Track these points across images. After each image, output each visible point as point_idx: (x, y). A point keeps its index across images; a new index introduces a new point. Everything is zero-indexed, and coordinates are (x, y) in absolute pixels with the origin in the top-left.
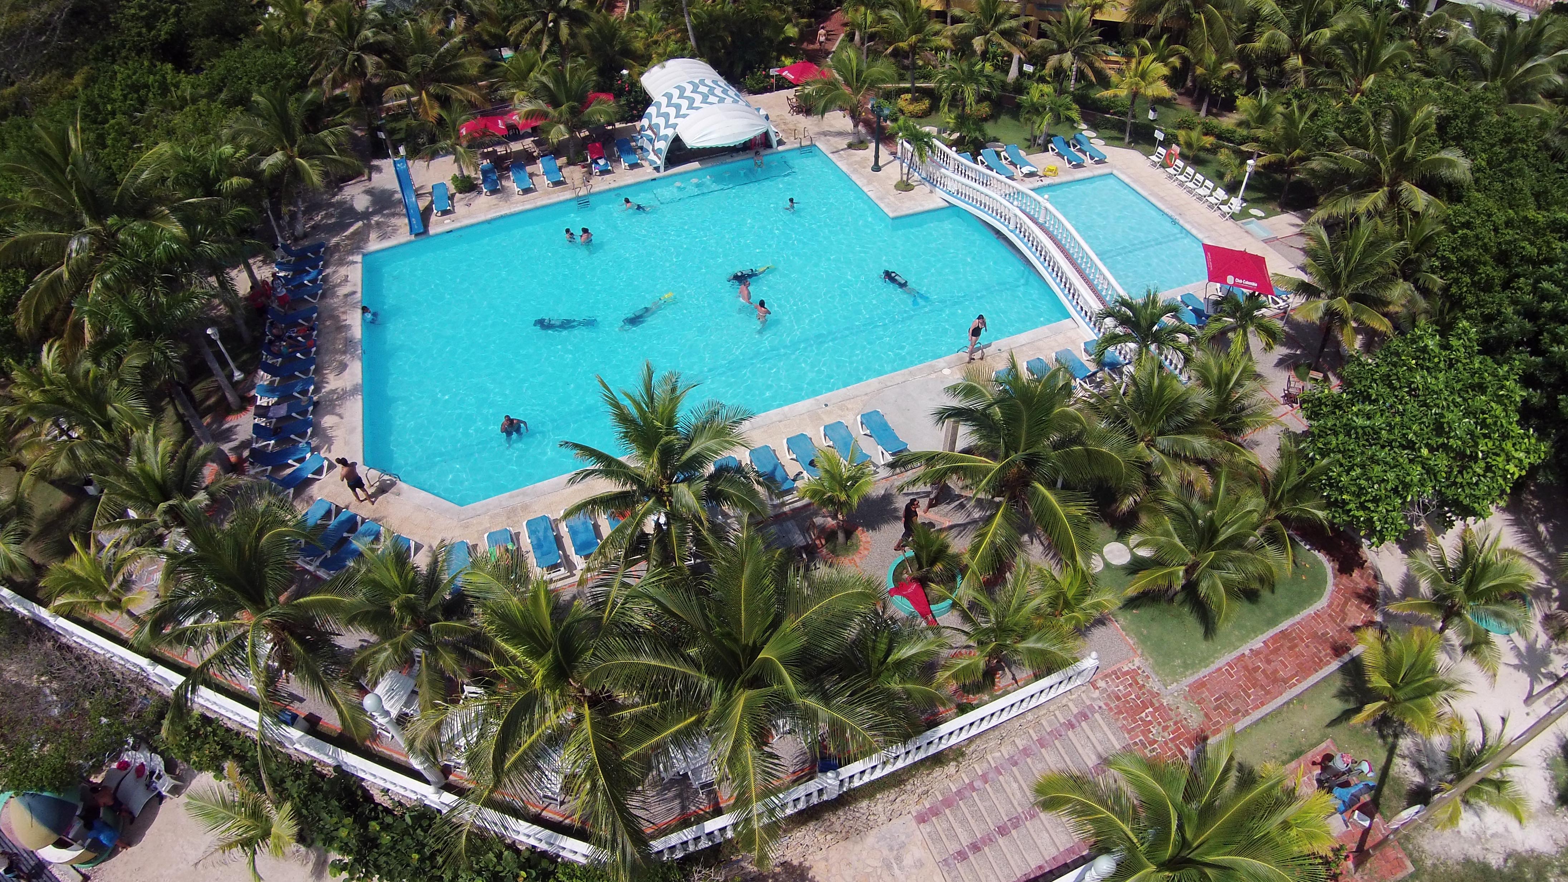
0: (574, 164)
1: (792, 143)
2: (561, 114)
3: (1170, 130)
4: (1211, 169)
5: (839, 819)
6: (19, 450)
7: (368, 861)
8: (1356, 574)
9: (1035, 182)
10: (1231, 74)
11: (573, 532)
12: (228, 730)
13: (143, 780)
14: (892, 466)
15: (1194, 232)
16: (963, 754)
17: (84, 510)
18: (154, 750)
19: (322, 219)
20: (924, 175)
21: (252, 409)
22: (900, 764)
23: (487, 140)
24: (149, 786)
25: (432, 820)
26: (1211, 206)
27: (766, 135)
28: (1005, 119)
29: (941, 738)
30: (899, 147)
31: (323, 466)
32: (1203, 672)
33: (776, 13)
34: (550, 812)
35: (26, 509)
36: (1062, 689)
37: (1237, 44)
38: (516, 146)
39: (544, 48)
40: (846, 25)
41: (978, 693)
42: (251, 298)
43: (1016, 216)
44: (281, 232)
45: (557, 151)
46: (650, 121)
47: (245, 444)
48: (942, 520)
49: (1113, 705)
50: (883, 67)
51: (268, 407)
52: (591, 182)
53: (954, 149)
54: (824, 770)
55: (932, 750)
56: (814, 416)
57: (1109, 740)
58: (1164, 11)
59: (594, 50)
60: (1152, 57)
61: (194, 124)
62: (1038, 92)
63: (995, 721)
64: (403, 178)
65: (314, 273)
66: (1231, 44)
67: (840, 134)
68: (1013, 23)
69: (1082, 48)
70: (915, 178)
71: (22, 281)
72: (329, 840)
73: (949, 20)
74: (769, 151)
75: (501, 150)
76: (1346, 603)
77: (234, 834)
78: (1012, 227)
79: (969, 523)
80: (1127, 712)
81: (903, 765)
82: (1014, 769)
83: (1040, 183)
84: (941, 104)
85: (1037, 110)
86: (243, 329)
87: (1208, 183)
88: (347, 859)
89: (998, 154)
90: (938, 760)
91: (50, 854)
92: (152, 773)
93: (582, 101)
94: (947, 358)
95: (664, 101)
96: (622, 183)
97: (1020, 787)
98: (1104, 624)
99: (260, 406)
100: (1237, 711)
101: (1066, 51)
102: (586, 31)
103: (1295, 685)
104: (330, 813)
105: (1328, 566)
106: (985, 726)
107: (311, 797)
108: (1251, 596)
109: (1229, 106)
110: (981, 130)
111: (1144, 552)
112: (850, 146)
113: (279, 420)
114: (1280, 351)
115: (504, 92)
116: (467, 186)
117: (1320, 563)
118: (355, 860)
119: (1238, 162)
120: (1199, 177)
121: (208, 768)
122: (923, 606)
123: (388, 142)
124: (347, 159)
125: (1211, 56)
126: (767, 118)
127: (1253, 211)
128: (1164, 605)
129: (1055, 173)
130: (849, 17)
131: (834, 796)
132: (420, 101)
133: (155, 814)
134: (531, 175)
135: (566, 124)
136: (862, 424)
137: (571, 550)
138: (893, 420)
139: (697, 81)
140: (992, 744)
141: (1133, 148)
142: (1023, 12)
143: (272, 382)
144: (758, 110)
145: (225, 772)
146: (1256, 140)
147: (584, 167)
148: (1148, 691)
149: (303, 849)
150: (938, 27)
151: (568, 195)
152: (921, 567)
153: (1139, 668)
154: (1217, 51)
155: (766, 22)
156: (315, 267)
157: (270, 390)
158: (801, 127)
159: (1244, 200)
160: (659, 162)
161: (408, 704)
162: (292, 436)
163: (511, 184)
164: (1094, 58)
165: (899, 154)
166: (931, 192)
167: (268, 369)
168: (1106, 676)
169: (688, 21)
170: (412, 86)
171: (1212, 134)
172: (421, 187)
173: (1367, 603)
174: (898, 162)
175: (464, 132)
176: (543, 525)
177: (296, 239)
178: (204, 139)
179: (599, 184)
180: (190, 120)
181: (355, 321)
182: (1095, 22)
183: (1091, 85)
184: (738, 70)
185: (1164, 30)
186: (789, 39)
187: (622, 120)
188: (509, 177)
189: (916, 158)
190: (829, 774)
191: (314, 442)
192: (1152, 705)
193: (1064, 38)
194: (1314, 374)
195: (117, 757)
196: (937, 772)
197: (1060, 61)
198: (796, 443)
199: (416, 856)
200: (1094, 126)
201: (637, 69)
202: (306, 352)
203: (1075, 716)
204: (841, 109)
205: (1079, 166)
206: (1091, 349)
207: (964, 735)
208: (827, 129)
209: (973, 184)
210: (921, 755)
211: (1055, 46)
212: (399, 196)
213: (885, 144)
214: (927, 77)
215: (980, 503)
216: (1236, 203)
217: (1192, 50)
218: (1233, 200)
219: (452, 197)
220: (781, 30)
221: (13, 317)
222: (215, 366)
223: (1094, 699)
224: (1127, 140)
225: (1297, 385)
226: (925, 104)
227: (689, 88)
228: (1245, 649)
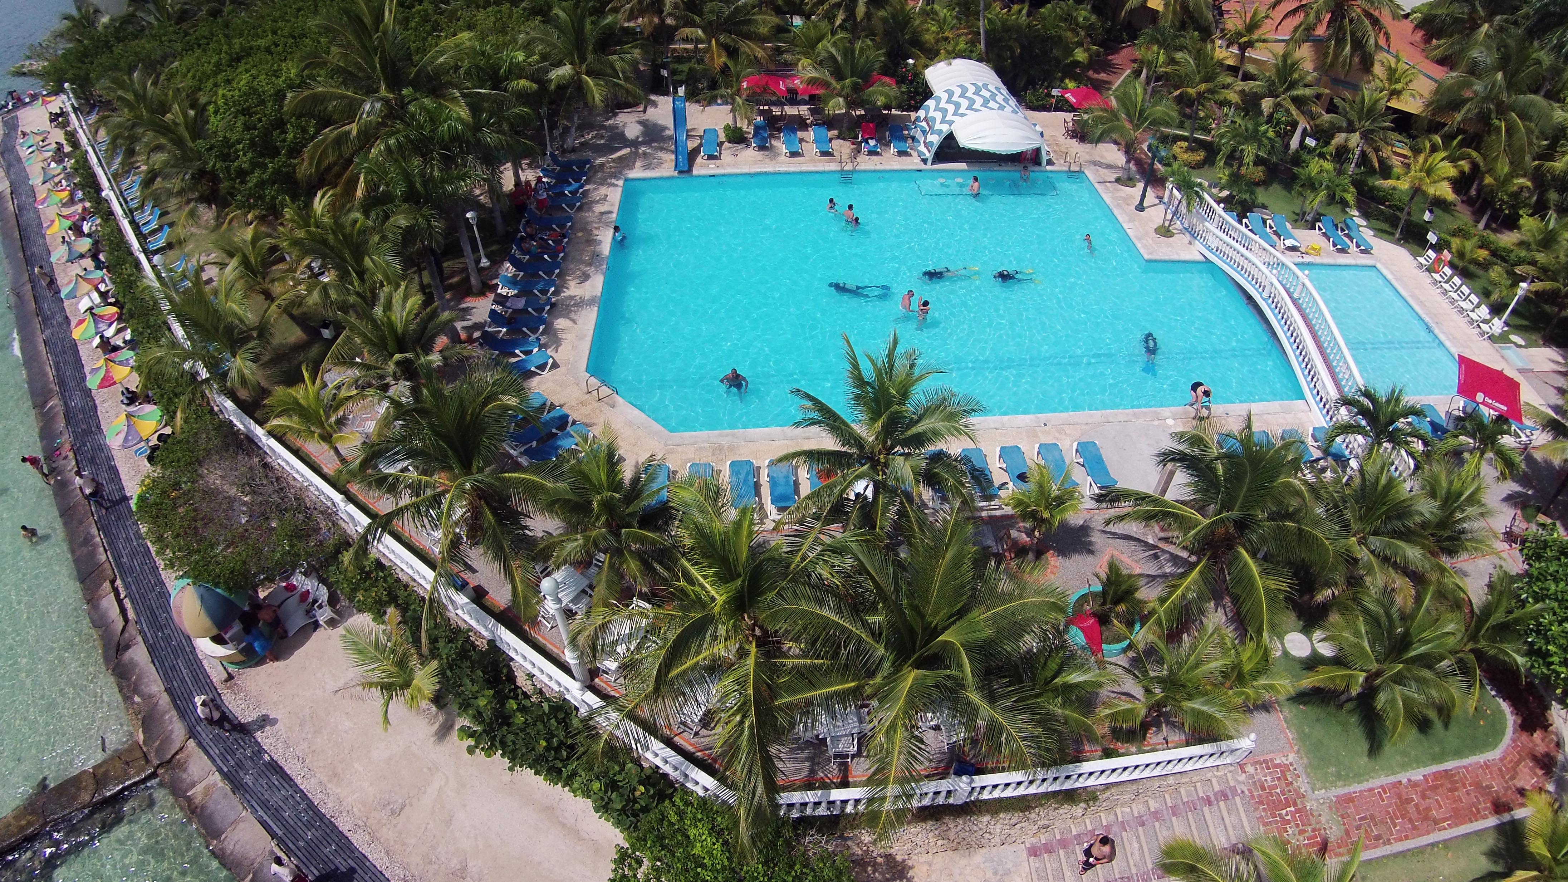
0: (844, 139)
1: (1061, 165)
2: (843, 88)
3: (1444, 236)
4: (1480, 284)
5: (955, 826)
6: (273, 281)
7: (496, 736)
8: (1537, 735)
9: (1296, 257)
10: (1522, 188)
11: (773, 483)
12: (398, 580)
13: (305, 606)
14: (1099, 499)
15: (1448, 344)
16: (1095, 798)
17: (315, 350)
18: (323, 581)
19: (592, 138)
20: (1186, 225)
21: (492, 296)
22: (1033, 790)
23: (767, 97)
24: (309, 612)
25: (568, 714)
26: (1472, 322)
27: (1038, 151)
28: (1276, 188)
29: (1080, 775)
30: (1167, 193)
31: (546, 363)
32: (1354, 788)
33: (1069, 34)
34: (684, 739)
35: (267, 335)
36: (1211, 762)
37: (1534, 160)
38: (790, 111)
39: (838, 22)
40: (1134, 61)
41: (1127, 742)
42: (512, 195)
43: (1272, 284)
44: (552, 141)
45: (830, 123)
46: (927, 113)
47: (477, 326)
48: (1133, 564)
49: (1255, 794)
50: (1165, 108)
51: (506, 297)
52: (858, 159)
53: (1222, 205)
54: (959, 773)
55: (1068, 785)
56: (1031, 433)
57: (1243, 826)
58: (1463, 111)
59: (887, 34)
60: (1443, 154)
61: (494, 24)
62: (1316, 167)
63: (1136, 775)
64: (679, 117)
65: (575, 185)
66: (1528, 158)
67: (1110, 167)
68: (1308, 92)
69: (1372, 131)
70: (1176, 226)
71: (312, 131)
72: (465, 706)
73: (1240, 77)
74: (1037, 168)
75: (776, 111)
76: (1518, 762)
77: (377, 676)
78: (1265, 295)
79: (1159, 576)
80: (1268, 805)
81: (1035, 792)
82: (1140, 829)
83: (1300, 260)
84: (1219, 157)
85: (1312, 185)
86: (499, 221)
87: (1473, 297)
88: (477, 728)
89: (1264, 222)
90: (1070, 796)
91: (206, 647)
92: (315, 601)
93: (867, 79)
94: (1174, 409)
95: (944, 97)
96: (888, 167)
97: (1141, 847)
98: (1268, 711)
99: (500, 294)
100: (1378, 837)
101: (1354, 131)
102: (882, 13)
103: (1445, 829)
104: (472, 680)
105: (1510, 718)
106: (1125, 777)
107: (459, 662)
108: (1423, 725)
109: (1511, 223)
110: (1252, 193)
111: (1326, 650)
112: (1118, 180)
113: (515, 311)
114: (1512, 487)
115: (788, 57)
116: (737, 137)
117: (1502, 712)
118: (484, 731)
119: (1509, 282)
120: (1465, 289)
121: (370, 610)
122: (1095, 643)
123: (670, 80)
124: (629, 86)
125: (1503, 167)
126: (1042, 134)
127: (1514, 338)
128: (1332, 709)
129: (1318, 252)
130: (1139, 54)
131: (960, 802)
132: (709, 49)
133: (307, 638)
134: (801, 140)
135: (845, 98)
136: (1077, 451)
137: (767, 499)
138: (1109, 456)
139: (980, 84)
140: (1126, 797)
141: (1401, 245)
142: (1318, 82)
143: (515, 276)
144: (1035, 125)
145: (386, 617)
146: (1533, 263)
147: (853, 144)
148: (1295, 790)
149: (434, 709)
150: (1229, 80)
151: (833, 167)
152: (1104, 604)
153: (1291, 764)
154: (1511, 163)
155: (1058, 41)
156: (577, 180)
157: (512, 282)
158: (1073, 152)
159: (1506, 323)
160: (928, 155)
161: (575, 601)
162: (524, 329)
163: (780, 145)
164: (1381, 144)
165: (1166, 199)
166: (1190, 243)
167: (515, 263)
168: (1257, 763)
169: (982, 24)
170: (704, 31)
171: (1487, 249)
172: (693, 129)
173: (1542, 768)
174: (1162, 207)
175: (745, 84)
176: (746, 468)
177: (564, 152)
178: (501, 39)
179: (865, 163)
180: (492, 19)
181: (606, 239)
182: (1388, 108)
183: (1372, 171)
184: (1021, 82)
185: (1460, 131)
186: (1077, 63)
187: (900, 107)
188: (779, 138)
189: (1183, 208)
190: (964, 778)
191: (543, 340)
192: (1295, 804)
193: (1354, 116)
194: (1542, 518)
195: (287, 578)
196: (1065, 809)
197: (1347, 140)
198: (1009, 453)
199: (543, 743)
200: (1365, 215)
201: (923, 60)
202: (553, 256)
203: (1215, 794)
204: (1116, 143)
205: (1343, 251)
206: (1321, 435)
207: (1103, 780)
208: (1098, 159)
209: (1234, 243)
210: (1056, 787)
211: (1345, 124)
212: (670, 132)
213: (1154, 187)
214: (1207, 130)
215: (1175, 559)
216: (1497, 325)
217: (1485, 157)
218: (1496, 320)
219: (720, 144)
220: (1070, 52)
221: (296, 161)
222: (467, 248)
223: (1239, 783)
224: (1397, 236)
225: (1520, 526)
226: (1200, 156)
227: (972, 89)
228: (1403, 777)
